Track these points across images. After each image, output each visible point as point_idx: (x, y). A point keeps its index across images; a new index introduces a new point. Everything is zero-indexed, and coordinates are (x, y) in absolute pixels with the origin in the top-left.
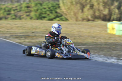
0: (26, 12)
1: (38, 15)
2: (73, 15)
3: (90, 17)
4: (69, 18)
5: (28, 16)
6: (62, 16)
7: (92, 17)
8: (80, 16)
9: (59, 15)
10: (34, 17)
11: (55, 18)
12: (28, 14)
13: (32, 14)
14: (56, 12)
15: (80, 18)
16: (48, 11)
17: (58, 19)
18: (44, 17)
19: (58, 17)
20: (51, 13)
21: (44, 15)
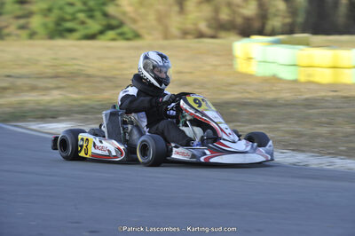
0: (18, 17)
1: (51, 25)
2: (154, 23)
3: (203, 27)
4: (142, 31)
5: (22, 27)
6: (121, 24)
7: (209, 26)
8: (175, 22)
9: (114, 22)
10: (41, 31)
11: (102, 32)
12: (22, 22)
13: (36, 22)
14: (106, 15)
15: (174, 31)
16: (81, 11)
17: (111, 34)
18: (71, 31)
19: (110, 27)
20: (91, 17)
21: (69, 25)
